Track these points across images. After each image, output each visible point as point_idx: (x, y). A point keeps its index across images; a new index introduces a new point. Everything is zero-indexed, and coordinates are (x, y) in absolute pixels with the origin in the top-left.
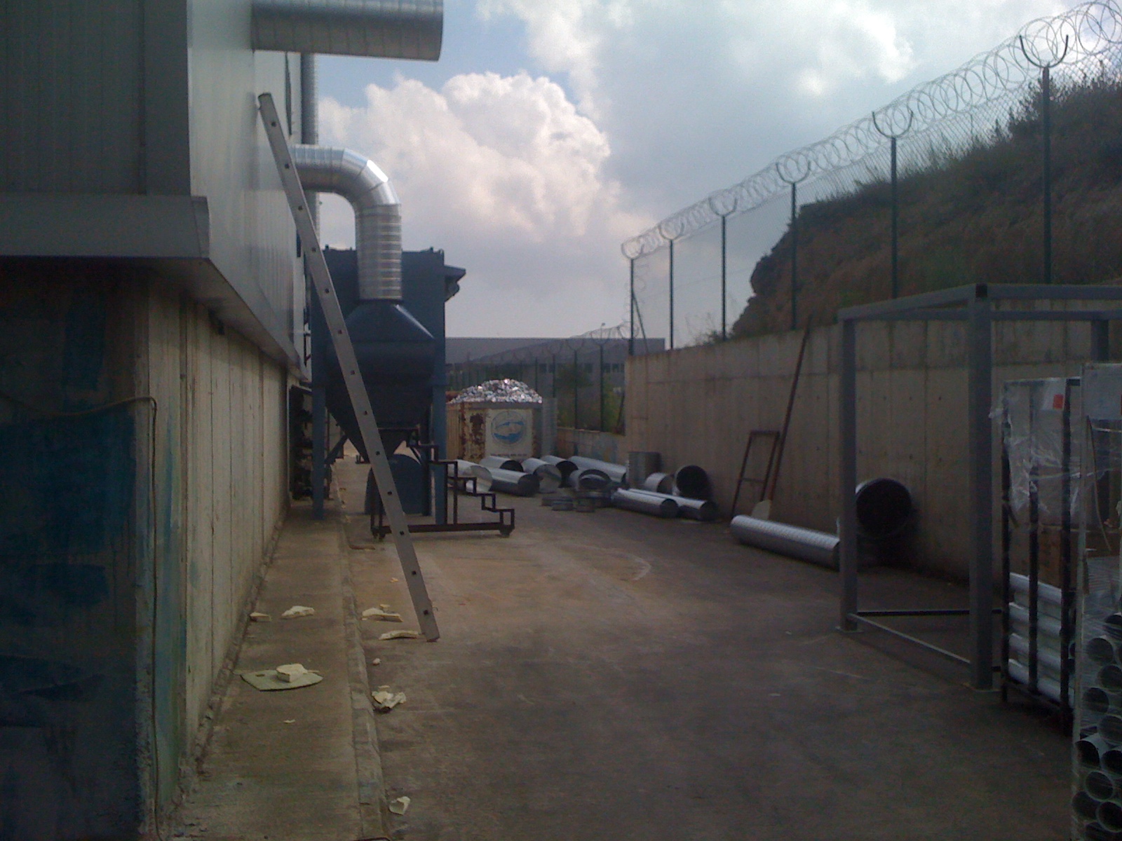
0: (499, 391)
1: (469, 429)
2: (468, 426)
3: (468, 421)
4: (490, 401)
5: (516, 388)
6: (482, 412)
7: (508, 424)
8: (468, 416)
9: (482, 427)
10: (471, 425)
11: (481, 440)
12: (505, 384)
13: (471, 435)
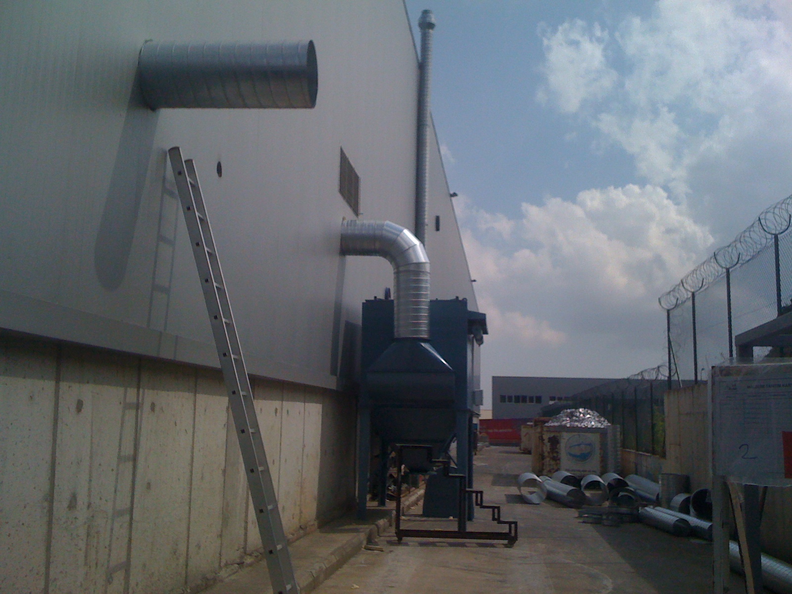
0: (574, 418)
1: (547, 447)
2: (546, 446)
3: (546, 441)
4: (565, 426)
5: (588, 416)
6: (558, 435)
7: (579, 445)
8: (546, 437)
9: (558, 447)
10: (549, 444)
11: (557, 457)
12: (580, 413)
13: (549, 453)
